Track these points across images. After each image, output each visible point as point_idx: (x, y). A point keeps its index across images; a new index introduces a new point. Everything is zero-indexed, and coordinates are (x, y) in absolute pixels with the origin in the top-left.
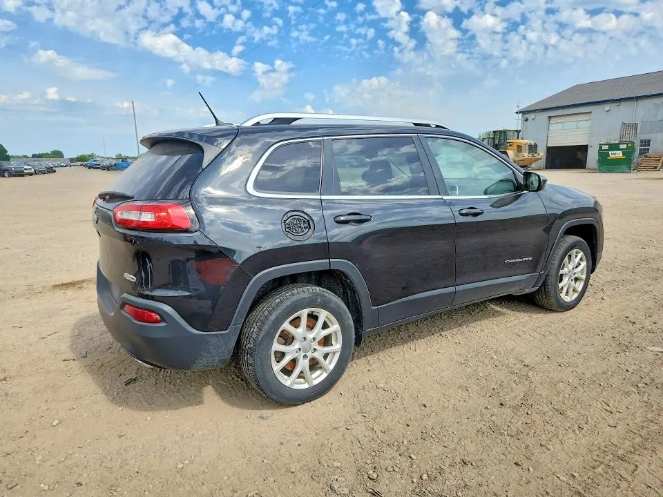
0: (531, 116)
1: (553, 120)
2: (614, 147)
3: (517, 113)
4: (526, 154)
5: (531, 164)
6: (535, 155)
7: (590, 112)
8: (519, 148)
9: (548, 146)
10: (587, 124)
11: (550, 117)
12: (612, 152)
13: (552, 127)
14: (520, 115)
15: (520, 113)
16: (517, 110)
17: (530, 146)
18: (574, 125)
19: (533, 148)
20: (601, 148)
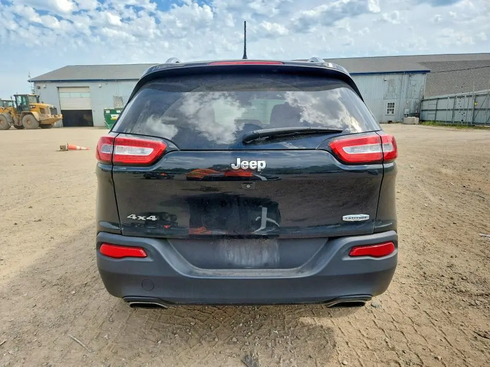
0: (43, 85)
1: (61, 90)
2: (113, 112)
3: (29, 81)
4: (50, 115)
5: (54, 123)
6: (57, 116)
7: (89, 87)
8: (42, 110)
9: (62, 109)
10: (88, 95)
11: (58, 88)
12: (114, 115)
13: (62, 95)
14: (33, 83)
15: (32, 81)
16: (29, 79)
17: (51, 108)
18: (78, 95)
19: (54, 111)
20: (105, 112)
